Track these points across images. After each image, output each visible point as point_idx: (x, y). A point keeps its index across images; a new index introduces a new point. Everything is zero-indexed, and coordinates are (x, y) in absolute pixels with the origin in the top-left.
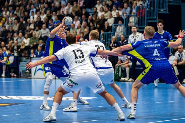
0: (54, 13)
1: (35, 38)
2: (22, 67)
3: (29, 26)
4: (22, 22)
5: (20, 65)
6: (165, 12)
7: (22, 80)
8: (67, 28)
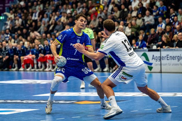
4: (124, 10)
8: (174, 14)
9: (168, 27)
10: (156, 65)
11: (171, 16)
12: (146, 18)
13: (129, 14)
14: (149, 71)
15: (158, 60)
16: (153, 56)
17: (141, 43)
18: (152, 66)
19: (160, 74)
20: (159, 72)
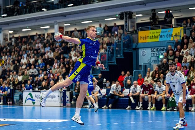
0: (40, 57)
1: (27, 75)
2: (16, 97)
3: (22, 67)
4: (16, 64)
5: (14, 96)
6: (121, 57)
7: (16, 107)
8: (50, 68)
9: (46, 77)
10: (38, 101)
11: (48, 69)
12: (31, 70)
13: (21, 67)
14: (33, 105)
15: (39, 98)
16: (36, 95)
17: (29, 86)
18: (35, 101)
19: (40, 107)
20: (40, 106)
